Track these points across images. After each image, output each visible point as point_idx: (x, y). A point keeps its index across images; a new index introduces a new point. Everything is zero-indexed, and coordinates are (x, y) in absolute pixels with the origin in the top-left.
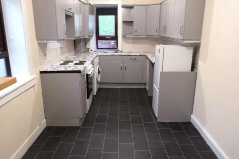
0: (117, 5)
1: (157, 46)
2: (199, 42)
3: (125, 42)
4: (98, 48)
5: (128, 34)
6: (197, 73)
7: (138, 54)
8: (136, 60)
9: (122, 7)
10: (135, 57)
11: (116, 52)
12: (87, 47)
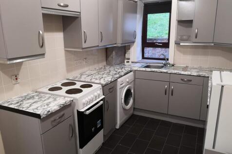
3: (180, 51)
4: (143, 58)
7: (195, 74)
8: (191, 83)
10: (190, 78)
12: (127, 56)
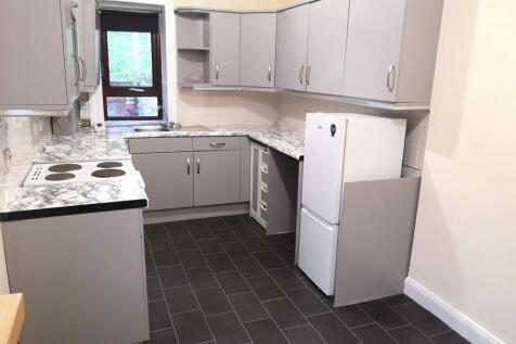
0: (163, 7)
1: (309, 115)
2: (425, 108)
3: (187, 102)
4: (107, 118)
5: (196, 82)
6: (420, 180)
7: (229, 134)
8: (224, 148)
9: (176, 12)
10: (222, 141)
11: (165, 128)
12: (83, 115)
